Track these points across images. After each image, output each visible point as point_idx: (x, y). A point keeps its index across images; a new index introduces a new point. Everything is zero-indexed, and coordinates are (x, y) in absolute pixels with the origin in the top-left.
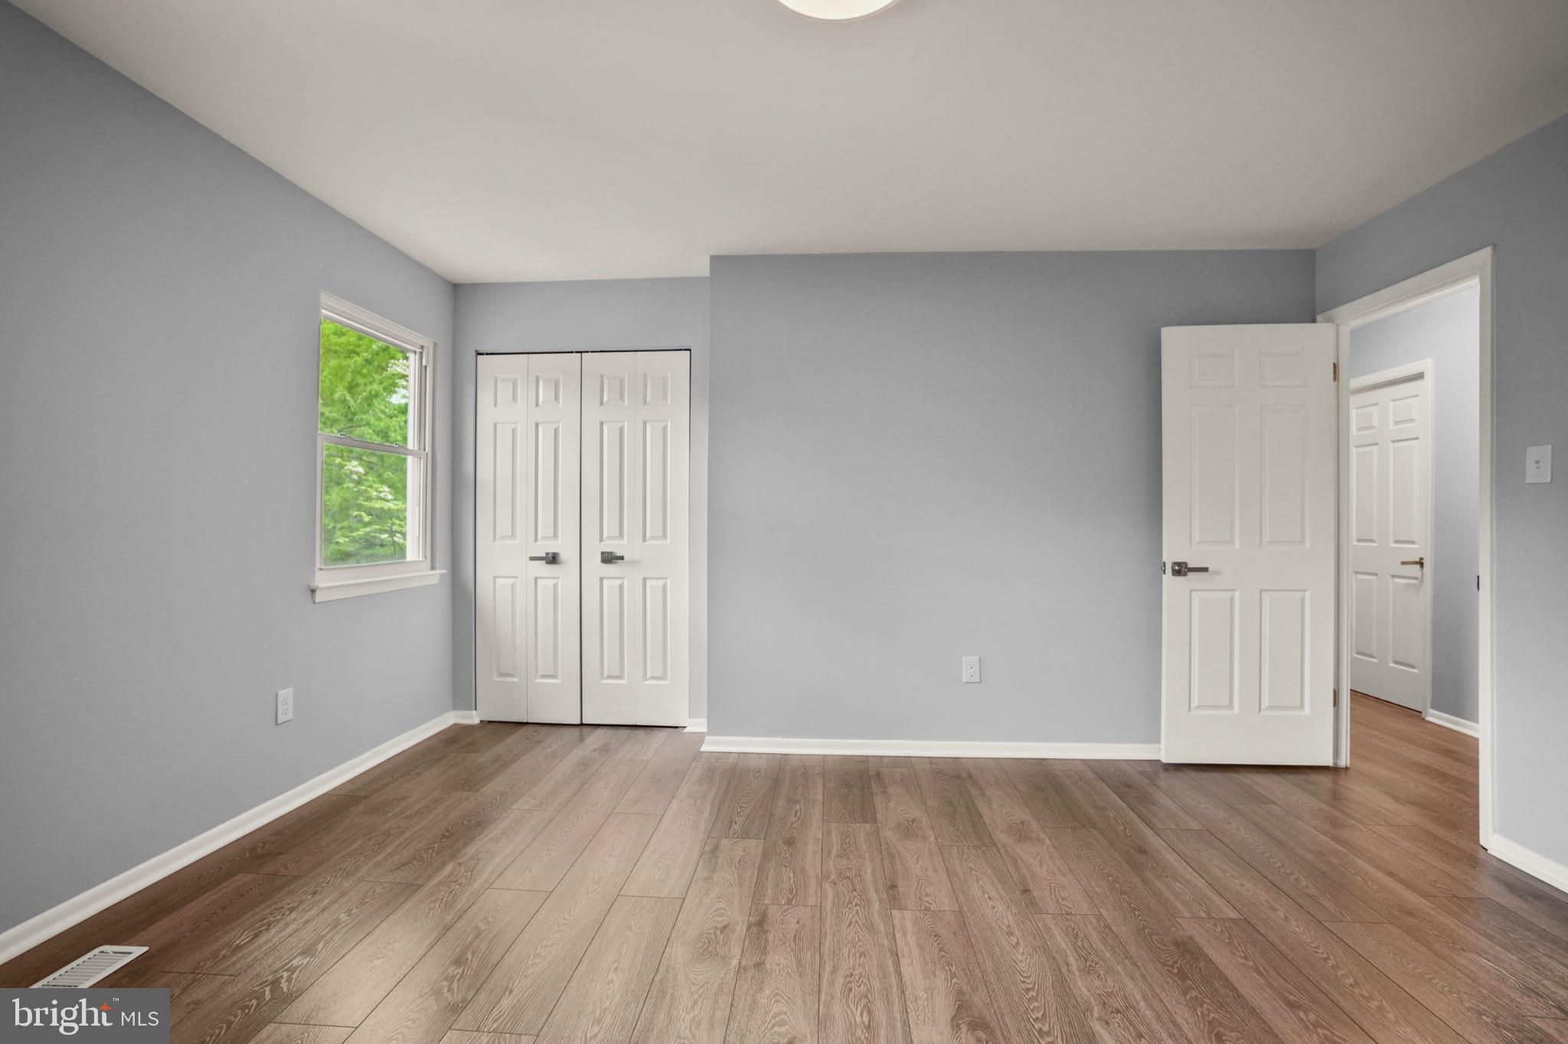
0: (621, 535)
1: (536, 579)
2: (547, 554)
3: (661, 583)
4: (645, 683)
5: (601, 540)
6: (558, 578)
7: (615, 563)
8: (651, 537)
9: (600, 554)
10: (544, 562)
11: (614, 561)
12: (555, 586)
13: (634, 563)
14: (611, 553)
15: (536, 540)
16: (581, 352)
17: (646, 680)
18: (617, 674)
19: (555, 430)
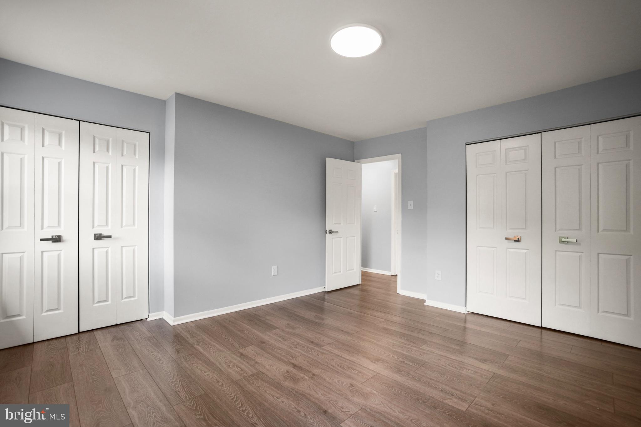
0: (107, 224)
1: (42, 252)
2: (52, 236)
3: (132, 248)
4: (123, 301)
5: (93, 227)
6: (61, 250)
7: (103, 240)
8: (126, 225)
9: (93, 235)
10: (51, 241)
11: (102, 239)
12: (59, 256)
13: (116, 239)
14: (101, 234)
15: (42, 228)
16: (80, 121)
17: (122, 299)
18: (105, 299)
19: (59, 163)
